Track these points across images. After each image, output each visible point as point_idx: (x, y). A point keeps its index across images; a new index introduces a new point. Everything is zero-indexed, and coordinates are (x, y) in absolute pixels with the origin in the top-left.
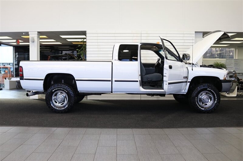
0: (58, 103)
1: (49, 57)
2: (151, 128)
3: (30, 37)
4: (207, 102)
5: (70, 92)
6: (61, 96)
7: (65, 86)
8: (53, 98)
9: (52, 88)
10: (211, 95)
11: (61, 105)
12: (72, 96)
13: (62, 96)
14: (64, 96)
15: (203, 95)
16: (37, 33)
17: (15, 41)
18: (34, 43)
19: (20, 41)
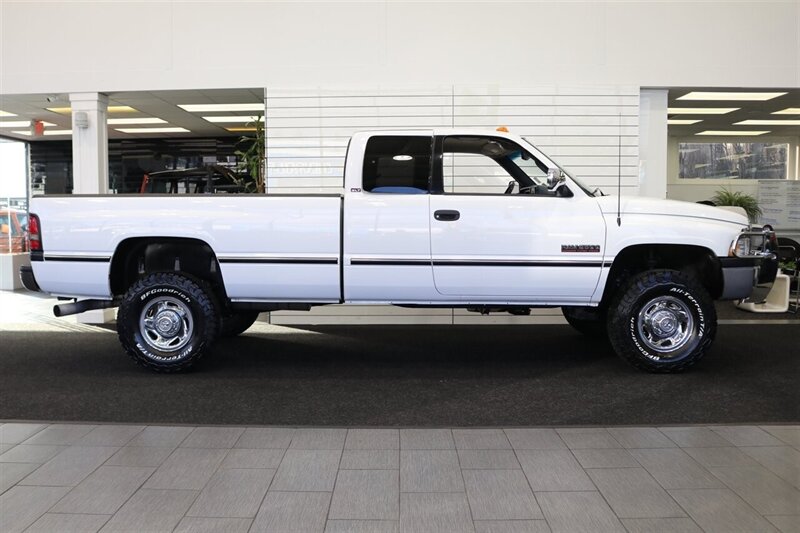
0: (159, 337)
1: (146, 177)
2: (465, 425)
3: (74, 109)
4: (672, 335)
5: (200, 300)
6: (169, 315)
7: (183, 282)
8: (144, 321)
9: (138, 289)
10: (683, 310)
11: (171, 344)
12: (207, 314)
13: (172, 314)
14: (182, 313)
15: (657, 308)
16: (96, 97)
17: (27, 124)
18: (88, 131)
19: (46, 124)
